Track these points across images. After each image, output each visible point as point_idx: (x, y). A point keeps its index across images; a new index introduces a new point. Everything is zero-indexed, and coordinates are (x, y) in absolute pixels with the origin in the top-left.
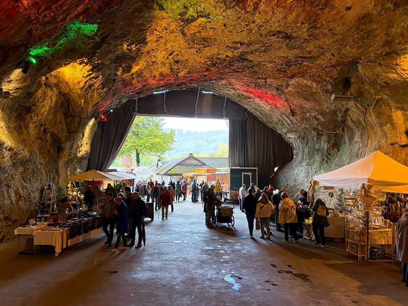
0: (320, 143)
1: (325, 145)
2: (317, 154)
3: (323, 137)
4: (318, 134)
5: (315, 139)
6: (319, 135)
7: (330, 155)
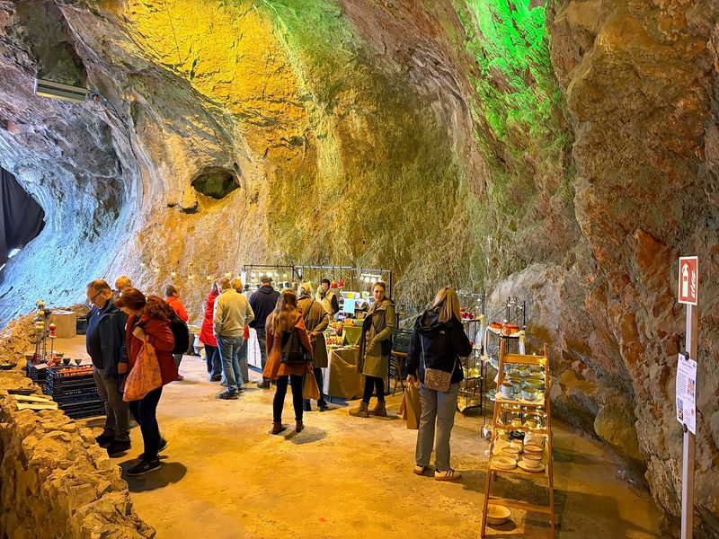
0: (82, 198)
1: (90, 203)
2: (78, 221)
3: (89, 184)
4: (78, 178)
5: (74, 188)
6: (81, 180)
7: (100, 224)
